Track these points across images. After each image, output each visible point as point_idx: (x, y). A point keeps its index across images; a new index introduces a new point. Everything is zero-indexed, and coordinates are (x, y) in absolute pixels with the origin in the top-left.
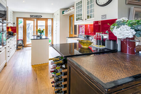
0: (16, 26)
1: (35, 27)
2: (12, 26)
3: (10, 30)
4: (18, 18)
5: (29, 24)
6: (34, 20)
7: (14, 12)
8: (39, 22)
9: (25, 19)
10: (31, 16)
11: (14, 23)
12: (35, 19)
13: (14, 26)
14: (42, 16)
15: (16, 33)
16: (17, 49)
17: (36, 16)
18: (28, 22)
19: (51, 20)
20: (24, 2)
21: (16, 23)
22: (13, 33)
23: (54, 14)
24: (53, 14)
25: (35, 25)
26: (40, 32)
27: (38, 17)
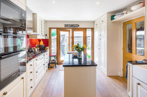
0: (48, 38)
1: (71, 39)
2: (44, 38)
3: (42, 43)
4: (50, 29)
5: (64, 35)
6: (69, 31)
7: (46, 21)
8: (75, 32)
9: (59, 30)
10: (66, 25)
11: (46, 35)
12: (71, 29)
13: (47, 38)
14: (79, 26)
15: (48, 47)
16: (49, 67)
17: (72, 25)
18: (62, 33)
19: (90, 30)
20: (54, 2)
21: (48, 35)
22: (45, 47)
23: (96, 22)
24: (94, 22)
25: (71, 36)
26: (78, 51)
27: (74, 27)
